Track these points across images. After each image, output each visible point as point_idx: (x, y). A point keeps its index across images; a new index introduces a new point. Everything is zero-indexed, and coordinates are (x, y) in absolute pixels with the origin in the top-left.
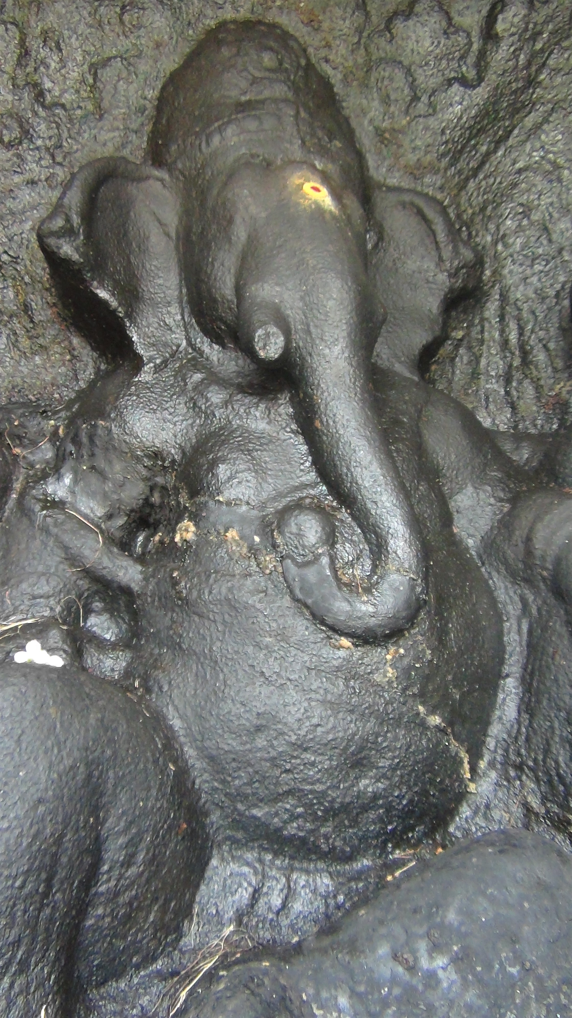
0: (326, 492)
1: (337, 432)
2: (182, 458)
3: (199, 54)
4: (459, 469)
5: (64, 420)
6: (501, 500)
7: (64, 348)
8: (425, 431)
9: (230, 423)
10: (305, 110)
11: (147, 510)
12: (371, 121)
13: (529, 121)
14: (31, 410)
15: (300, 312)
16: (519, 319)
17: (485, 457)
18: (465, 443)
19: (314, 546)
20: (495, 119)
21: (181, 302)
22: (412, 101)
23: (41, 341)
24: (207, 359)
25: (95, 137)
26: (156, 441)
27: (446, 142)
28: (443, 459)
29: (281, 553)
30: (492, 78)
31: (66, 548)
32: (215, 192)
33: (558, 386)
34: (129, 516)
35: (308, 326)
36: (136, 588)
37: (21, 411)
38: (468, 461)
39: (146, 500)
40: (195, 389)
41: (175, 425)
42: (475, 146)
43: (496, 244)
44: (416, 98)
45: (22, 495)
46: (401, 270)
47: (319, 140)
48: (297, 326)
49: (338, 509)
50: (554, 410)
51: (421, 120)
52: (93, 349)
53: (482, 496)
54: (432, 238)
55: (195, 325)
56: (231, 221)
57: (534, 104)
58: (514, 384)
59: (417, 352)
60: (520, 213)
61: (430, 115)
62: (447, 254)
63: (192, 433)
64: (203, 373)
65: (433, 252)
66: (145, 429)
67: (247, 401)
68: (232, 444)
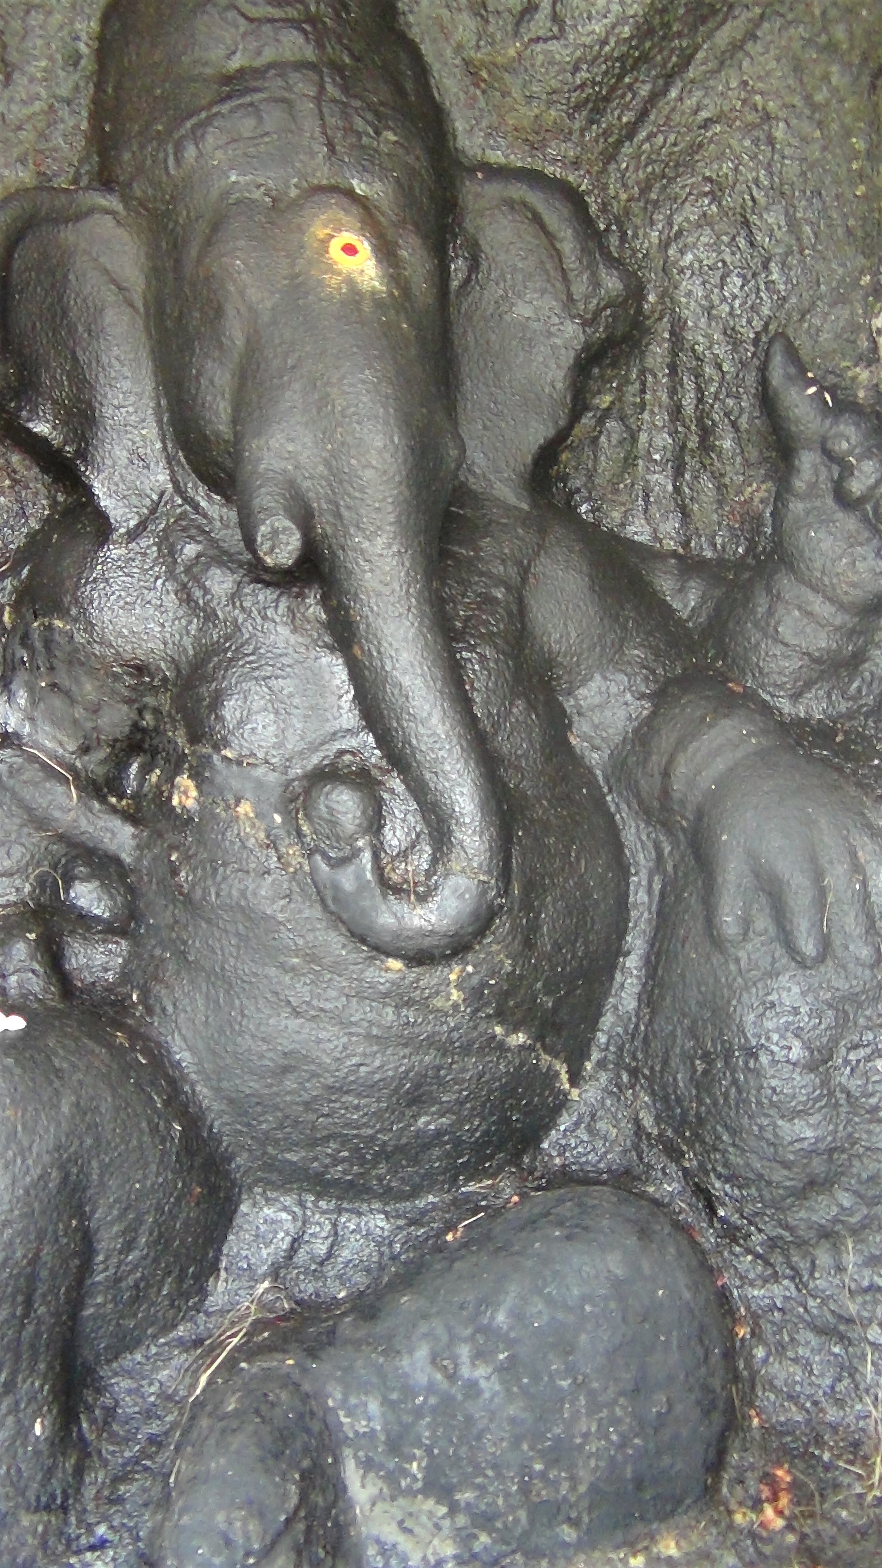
0: (374, 745)
1: (383, 667)
2: (177, 676)
4: (581, 654)
6: (642, 696)
8: (532, 602)
9: (240, 630)
10: (334, 81)
11: (139, 736)
12: (459, 48)
13: (724, 36)
15: (324, 483)
16: (698, 375)
17: (624, 628)
18: (592, 613)
19: (351, 836)
20: (663, 38)
21: (160, 422)
22: (523, 13)
24: (205, 516)
26: (138, 651)
27: (582, 86)
28: (558, 642)
29: (309, 844)
31: (29, 810)
32: (194, 252)
33: (750, 489)
34: (113, 747)
35: (338, 506)
36: (128, 860)
38: (596, 639)
39: (135, 725)
40: (188, 570)
41: (162, 625)
42: (630, 87)
43: (667, 246)
44: (531, 8)
46: (507, 317)
47: (359, 135)
48: (320, 505)
49: (388, 771)
50: (742, 523)
51: (539, 47)
53: (614, 689)
54: (556, 260)
55: (183, 459)
56: (219, 311)
57: (730, 8)
58: (687, 476)
59: (529, 459)
60: (706, 194)
61: (554, 37)
62: (580, 288)
63: (187, 641)
64: (199, 542)
65: (558, 285)
66: (120, 634)
67: (261, 597)
68: (243, 666)
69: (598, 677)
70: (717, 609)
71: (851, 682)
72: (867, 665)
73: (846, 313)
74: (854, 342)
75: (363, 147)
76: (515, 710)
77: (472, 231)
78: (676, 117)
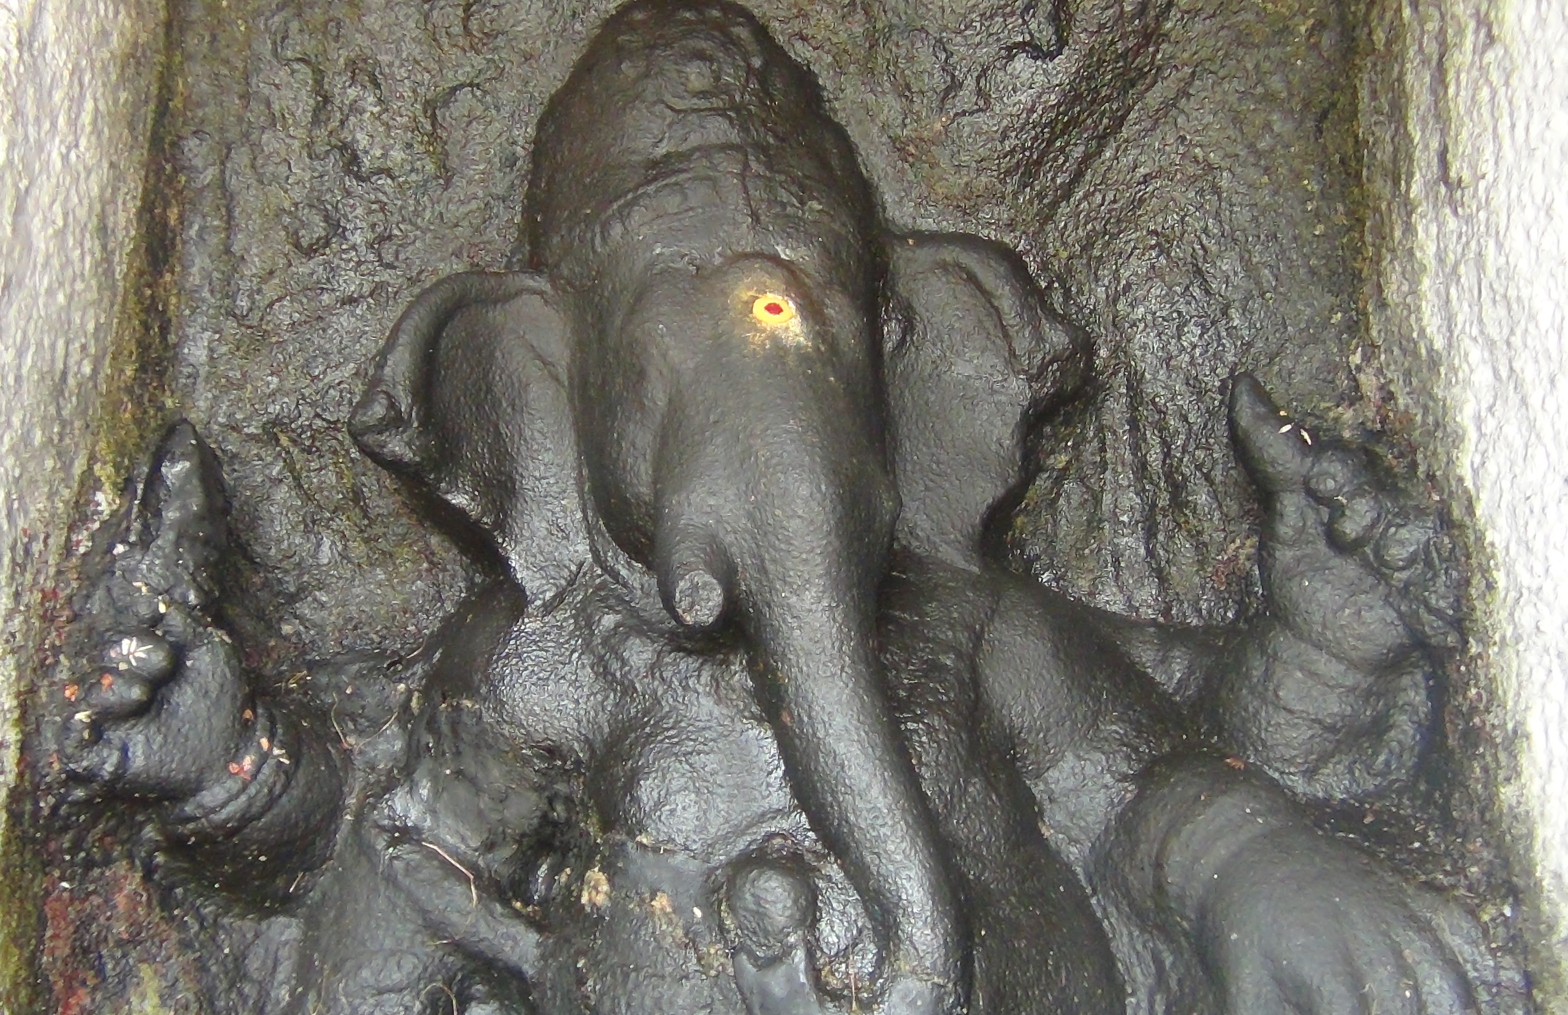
0: (807, 826)
2: (591, 758)
3: (589, 70)
4: (1048, 729)
5: (421, 679)
6: (1124, 778)
7: (419, 552)
8: (987, 671)
9: (659, 703)
10: (758, 159)
11: (549, 830)
12: (884, 127)
13: (1154, 97)
14: (372, 663)
15: (748, 537)
16: (1161, 427)
17: (1097, 699)
19: (781, 931)
20: (1093, 102)
21: (581, 492)
22: (947, 91)
23: (382, 544)
24: (625, 585)
25: (441, 214)
26: (549, 731)
27: (1013, 151)
28: (1021, 716)
29: (733, 942)
30: (1081, 39)
31: (423, 911)
32: (618, 322)
33: (1233, 546)
34: (520, 843)
35: (763, 561)
36: (530, 972)
37: (355, 667)
38: (1064, 713)
39: (544, 817)
40: (605, 642)
41: (577, 702)
42: (1062, 150)
43: (1115, 301)
44: (955, 86)
45: (360, 817)
46: (946, 377)
47: (784, 205)
48: (743, 560)
49: (825, 857)
50: (1229, 584)
51: (965, 120)
52: (462, 552)
53: (1089, 770)
54: (995, 318)
55: (604, 529)
56: (642, 374)
57: (1159, 68)
58: (1161, 537)
59: (977, 520)
60: (1152, 247)
61: (980, 110)
62: (1023, 342)
63: (603, 718)
64: (618, 612)
65: (998, 341)
66: (532, 713)
67: (683, 666)
68: (662, 741)
69: (1069, 756)
70: (1207, 679)
71: (1376, 754)
72: (1392, 733)
73: (1320, 354)
74: (1332, 382)
75: (787, 216)
76: (971, 789)
77: (905, 294)
78: (1112, 176)
